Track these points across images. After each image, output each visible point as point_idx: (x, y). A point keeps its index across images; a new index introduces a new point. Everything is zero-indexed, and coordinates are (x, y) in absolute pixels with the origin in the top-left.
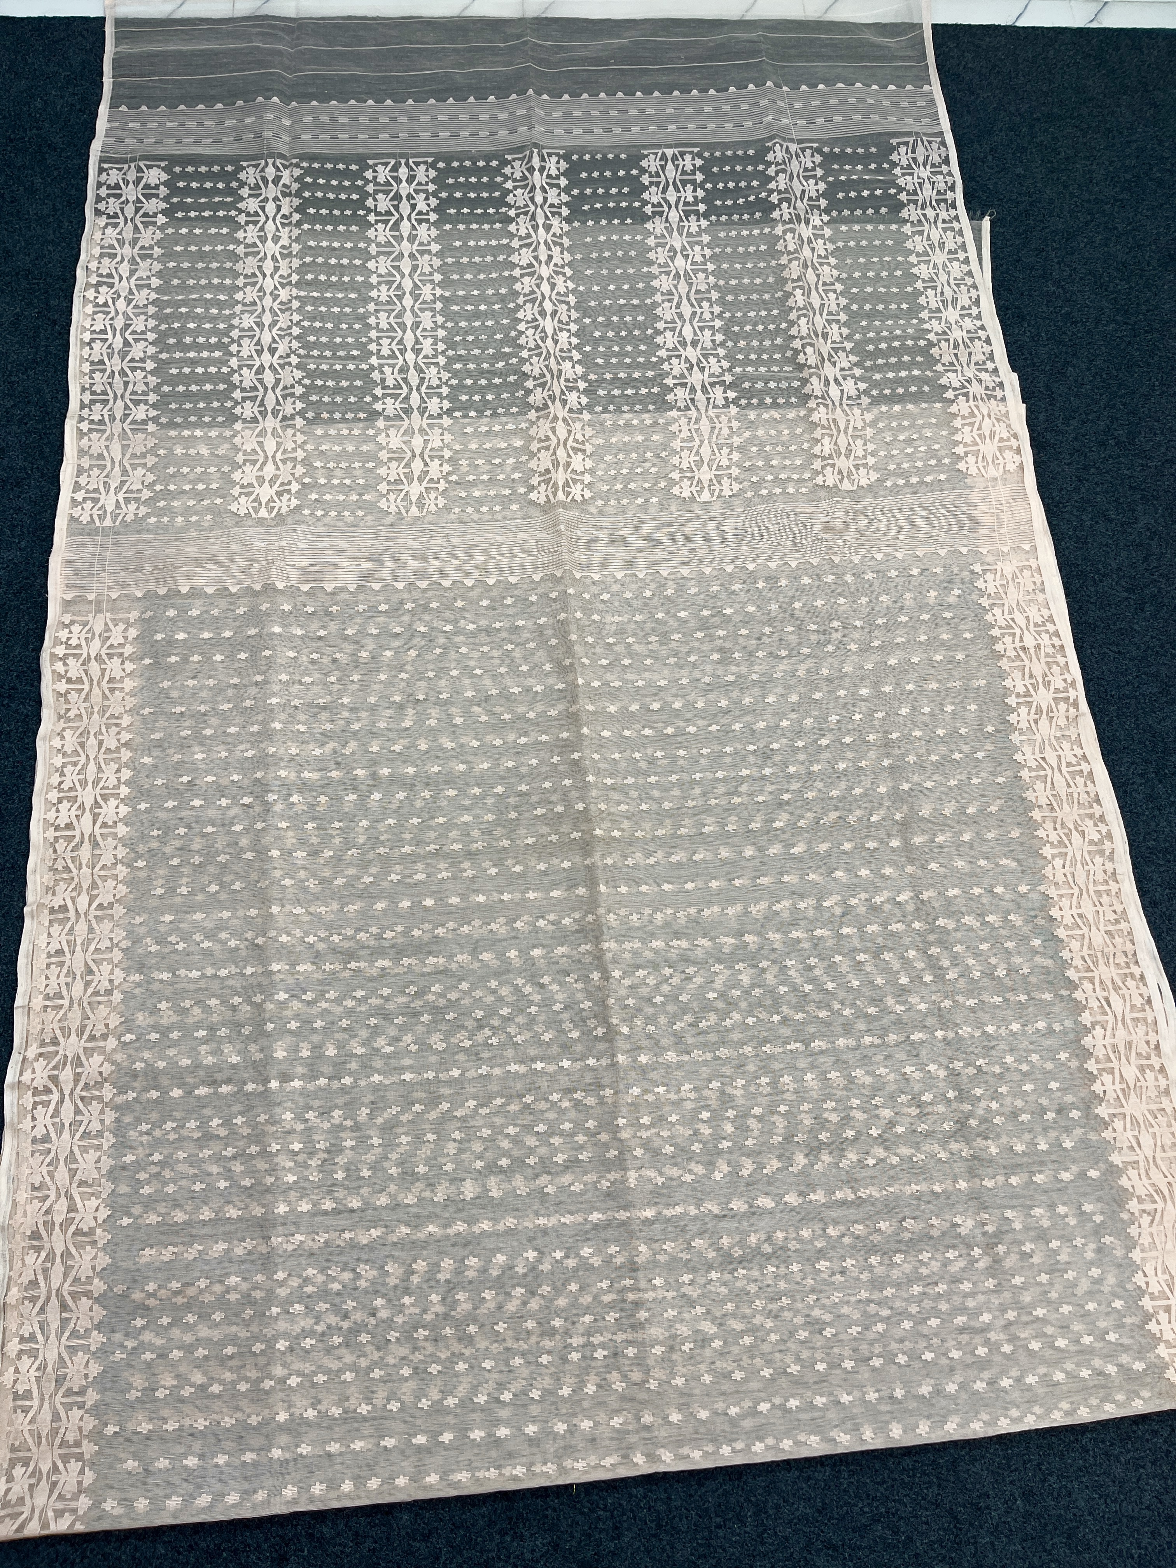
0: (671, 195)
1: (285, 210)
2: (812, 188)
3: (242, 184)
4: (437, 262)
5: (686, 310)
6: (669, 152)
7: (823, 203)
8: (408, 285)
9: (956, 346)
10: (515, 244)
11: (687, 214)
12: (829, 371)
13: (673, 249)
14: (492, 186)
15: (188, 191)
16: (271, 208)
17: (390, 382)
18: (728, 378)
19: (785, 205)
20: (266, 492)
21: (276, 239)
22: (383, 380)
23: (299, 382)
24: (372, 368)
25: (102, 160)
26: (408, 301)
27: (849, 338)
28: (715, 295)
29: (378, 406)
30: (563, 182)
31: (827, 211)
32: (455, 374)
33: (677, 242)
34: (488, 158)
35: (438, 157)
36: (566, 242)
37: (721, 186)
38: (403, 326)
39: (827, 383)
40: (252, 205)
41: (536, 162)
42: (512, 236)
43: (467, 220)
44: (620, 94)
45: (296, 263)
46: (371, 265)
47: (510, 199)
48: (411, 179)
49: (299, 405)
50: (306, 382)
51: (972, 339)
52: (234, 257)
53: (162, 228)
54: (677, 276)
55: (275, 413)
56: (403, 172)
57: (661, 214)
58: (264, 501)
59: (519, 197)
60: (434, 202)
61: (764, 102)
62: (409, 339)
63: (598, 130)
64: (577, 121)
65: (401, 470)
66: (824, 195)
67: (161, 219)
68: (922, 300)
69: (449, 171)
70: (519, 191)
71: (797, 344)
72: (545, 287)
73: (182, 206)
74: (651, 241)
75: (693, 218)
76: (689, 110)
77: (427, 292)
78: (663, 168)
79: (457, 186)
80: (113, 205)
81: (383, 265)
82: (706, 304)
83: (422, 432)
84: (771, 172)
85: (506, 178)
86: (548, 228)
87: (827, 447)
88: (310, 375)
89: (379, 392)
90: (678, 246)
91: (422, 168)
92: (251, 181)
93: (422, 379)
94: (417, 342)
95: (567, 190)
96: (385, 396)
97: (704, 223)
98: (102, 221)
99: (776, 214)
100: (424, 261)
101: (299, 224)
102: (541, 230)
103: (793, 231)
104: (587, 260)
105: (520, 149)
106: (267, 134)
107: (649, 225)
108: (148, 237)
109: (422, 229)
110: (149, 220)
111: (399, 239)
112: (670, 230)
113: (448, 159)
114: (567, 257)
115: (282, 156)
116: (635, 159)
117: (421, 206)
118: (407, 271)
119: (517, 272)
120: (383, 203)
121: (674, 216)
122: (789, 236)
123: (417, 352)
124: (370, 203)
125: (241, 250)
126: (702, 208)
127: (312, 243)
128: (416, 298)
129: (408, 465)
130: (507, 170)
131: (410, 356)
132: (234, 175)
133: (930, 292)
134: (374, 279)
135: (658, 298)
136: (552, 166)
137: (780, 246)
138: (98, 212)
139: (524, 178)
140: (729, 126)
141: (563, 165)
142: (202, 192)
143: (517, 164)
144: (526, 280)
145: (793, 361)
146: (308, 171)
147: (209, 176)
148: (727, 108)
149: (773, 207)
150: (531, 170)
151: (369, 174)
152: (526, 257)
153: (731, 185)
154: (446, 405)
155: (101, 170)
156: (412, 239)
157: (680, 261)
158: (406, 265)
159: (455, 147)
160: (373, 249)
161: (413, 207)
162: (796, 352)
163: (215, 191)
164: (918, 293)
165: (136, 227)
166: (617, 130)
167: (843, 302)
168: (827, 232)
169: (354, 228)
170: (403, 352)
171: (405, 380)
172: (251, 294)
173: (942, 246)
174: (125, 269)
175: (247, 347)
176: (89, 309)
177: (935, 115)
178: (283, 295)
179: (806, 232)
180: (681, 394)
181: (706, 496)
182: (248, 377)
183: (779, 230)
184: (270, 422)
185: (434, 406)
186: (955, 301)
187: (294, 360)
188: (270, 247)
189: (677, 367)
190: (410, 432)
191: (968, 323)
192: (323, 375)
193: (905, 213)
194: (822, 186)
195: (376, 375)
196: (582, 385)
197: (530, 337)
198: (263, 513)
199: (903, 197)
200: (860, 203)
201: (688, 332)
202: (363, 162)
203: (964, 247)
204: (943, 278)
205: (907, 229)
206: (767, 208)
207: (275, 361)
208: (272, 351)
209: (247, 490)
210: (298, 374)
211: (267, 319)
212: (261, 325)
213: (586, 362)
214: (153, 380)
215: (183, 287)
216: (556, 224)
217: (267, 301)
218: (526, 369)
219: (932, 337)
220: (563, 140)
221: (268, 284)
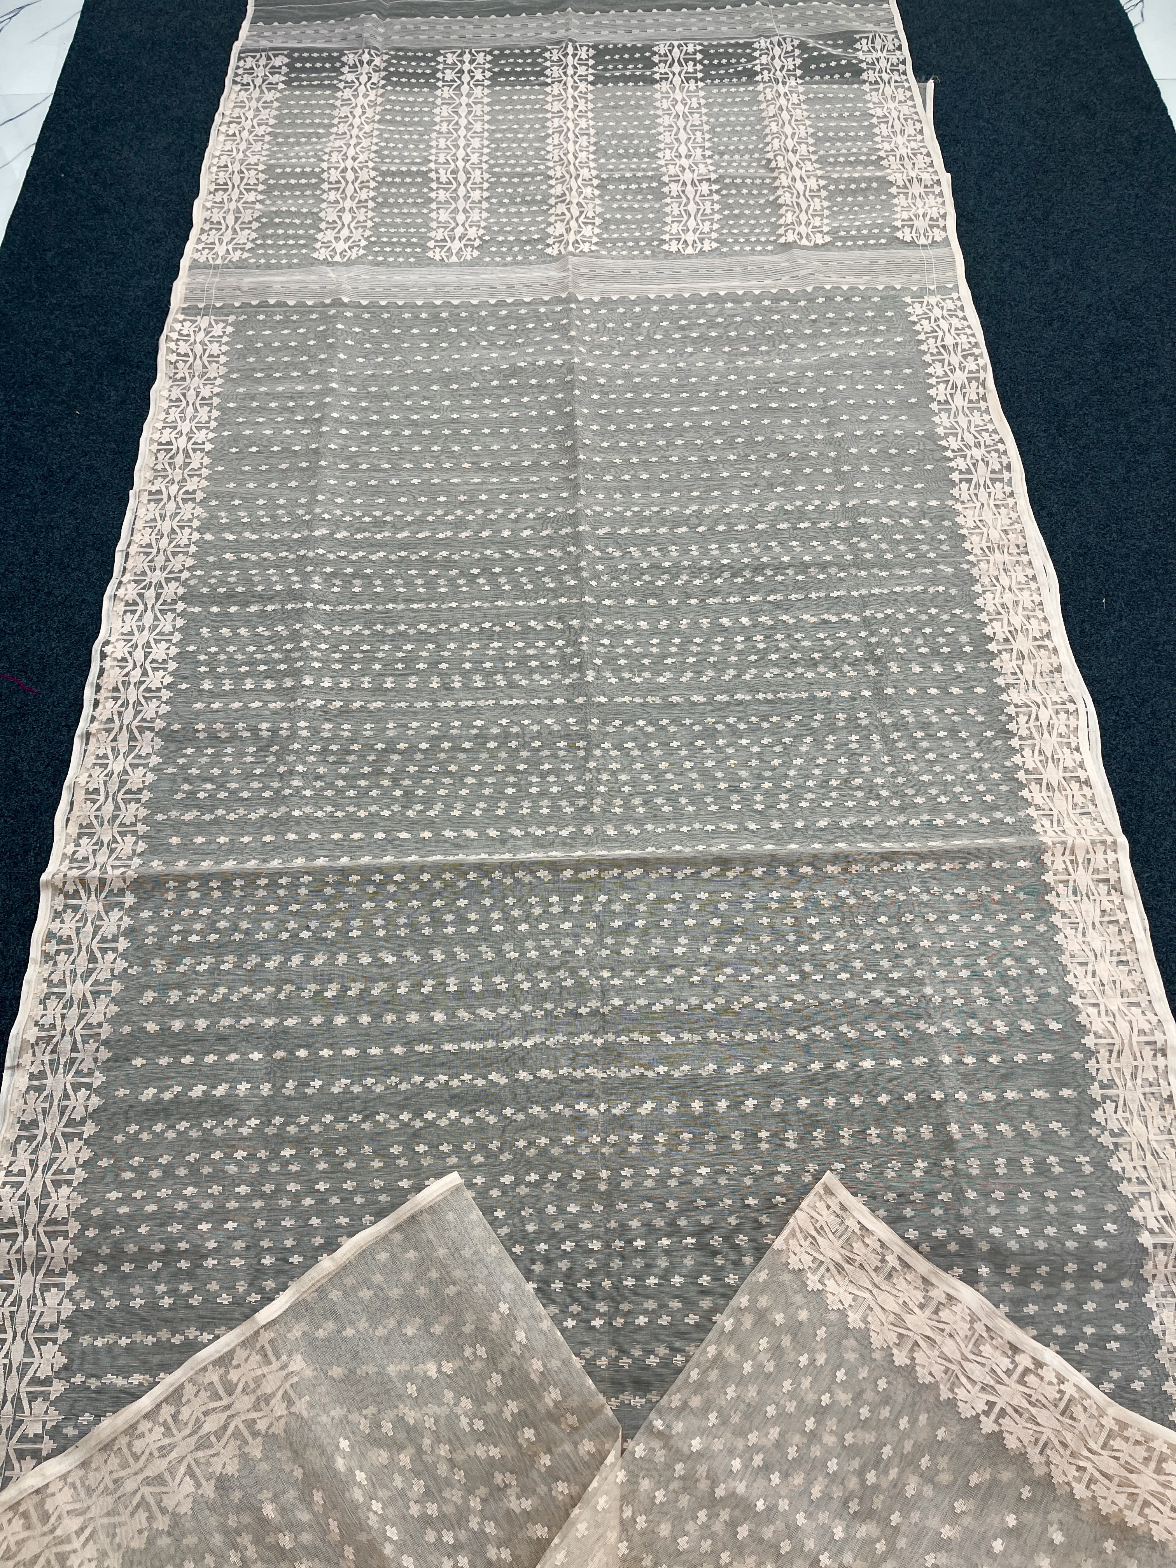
0: (676, 68)
1: (374, 80)
2: (790, 64)
3: (344, 64)
4: (487, 109)
5: (683, 136)
6: (675, 43)
7: (799, 72)
8: (463, 122)
10: (549, 99)
11: (688, 79)
12: (796, 172)
13: (675, 100)
14: (534, 64)
15: (303, 70)
16: (364, 78)
17: (444, 179)
18: (714, 176)
19: (766, 72)
20: (340, 246)
21: (366, 96)
22: (438, 178)
23: (373, 179)
24: (430, 170)
25: (241, 52)
26: (463, 132)
27: (814, 153)
28: (706, 127)
29: (433, 195)
30: (591, 62)
31: (801, 77)
32: (494, 174)
33: (678, 96)
34: (532, 48)
35: (495, 48)
36: (590, 96)
37: (716, 62)
38: (457, 147)
39: (794, 179)
40: (350, 77)
41: (570, 50)
42: (547, 94)
43: (513, 84)
45: (379, 109)
46: (436, 111)
47: (548, 72)
48: (472, 62)
49: (372, 194)
50: (379, 179)
52: (334, 107)
53: (281, 91)
54: (677, 116)
55: (352, 198)
56: (467, 57)
57: (667, 79)
58: (339, 251)
59: (556, 71)
60: (488, 74)
61: (753, 15)
62: (461, 154)
63: (620, 32)
64: (605, 27)
65: (446, 234)
66: (799, 67)
67: (281, 86)
68: (877, 130)
69: (502, 55)
70: (555, 68)
71: (770, 156)
72: (570, 124)
73: (297, 79)
74: (658, 95)
75: (692, 81)
76: (693, 20)
77: (478, 127)
78: (670, 52)
79: (508, 64)
80: (247, 79)
81: (446, 111)
82: (699, 133)
83: (465, 211)
84: (757, 54)
85: (546, 60)
86: (575, 88)
87: (790, 218)
88: (383, 174)
89: (434, 185)
90: (679, 98)
91: (482, 55)
92: (351, 63)
93: (468, 179)
94: (467, 155)
95: (594, 67)
96: (438, 188)
97: (701, 84)
98: (238, 87)
99: (759, 78)
100: (477, 109)
101: (384, 87)
102: (570, 91)
103: (772, 87)
104: (606, 107)
105: (558, 43)
106: (366, 35)
107: (657, 86)
108: (269, 96)
109: (478, 91)
110: (272, 87)
111: (460, 95)
112: (673, 89)
113: (502, 50)
114: (590, 106)
115: (375, 48)
116: (649, 48)
117: (478, 76)
118: (463, 115)
119: (549, 115)
120: (449, 75)
121: (677, 81)
122: (768, 90)
123: (466, 161)
124: (439, 75)
125: (338, 103)
126: (700, 75)
127: (393, 98)
128: (468, 129)
129: (452, 230)
130: (547, 55)
131: (460, 164)
132: (338, 59)
133: (883, 125)
134: (437, 119)
135: (661, 129)
136: (583, 53)
137: (761, 97)
139: (560, 60)
140: (724, 29)
141: (592, 52)
142: (314, 69)
143: (555, 51)
144: (556, 120)
145: (767, 167)
146: (393, 57)
147: (321, 59)
148: (724, 18)
149: (757, 74)
150: (566, 55)
151: (440, 59)
152: (557, 106)
153: (724, 61)
154: (486, 194)
155: (240, 58)
156: (469, 95)
157: (680, 108)
158: (463, 111)
159: (507, 42)
160: (439, 101)
161: (472, 77)
162: (769, 161)
163: (324, 69)
164: (874, 125)
165: (262, 91)
166: (636, 32)
167: (812, 131)
168: (801, 89)
169: (426, 90)
170: (455, 161)
171: (455, 179)
172: (343, 128)
173: (893, 98)
174: (250, 114)
175: (335, 157)
176: (222, 138)
177: (891, 21)
178: (367, 128)
179: (781, 89)
180: (675, 188)
181: (690, 250)
182: (334, 175)
183: (760, 87)
184: (348, 204)
185: (476, 195)
186: (902, 132)
187: (371, 164)
188: (361, 100)
189: (672, 170)
190: (456, 211)
191: (913, 145)
192: (393, 174)
193: (864, 76)
194: (798, 62)
195: (433, 175)
196: (596, 182)
197: (556, 154)
198: (337, 258)
199: (864, 66)
200: (829, 70)
201: (683, 150)
202: (436, 52)
203: (912, 98)
204: (895, 114)
205: (866, 87)
206: (751, 74)
207: (356, 165)
208: (354, 159)
209: (326, 245)
210: (373, 174)
211: (353, 141)
212: (348, 146)
213: (600, 168)
214: (262, 177)
215: (292, 125)
216: (582, 86)
217: (355, 132)
218: (551, 173)
219: (882, 154)
220: (592, 38)
221: (357, 122)
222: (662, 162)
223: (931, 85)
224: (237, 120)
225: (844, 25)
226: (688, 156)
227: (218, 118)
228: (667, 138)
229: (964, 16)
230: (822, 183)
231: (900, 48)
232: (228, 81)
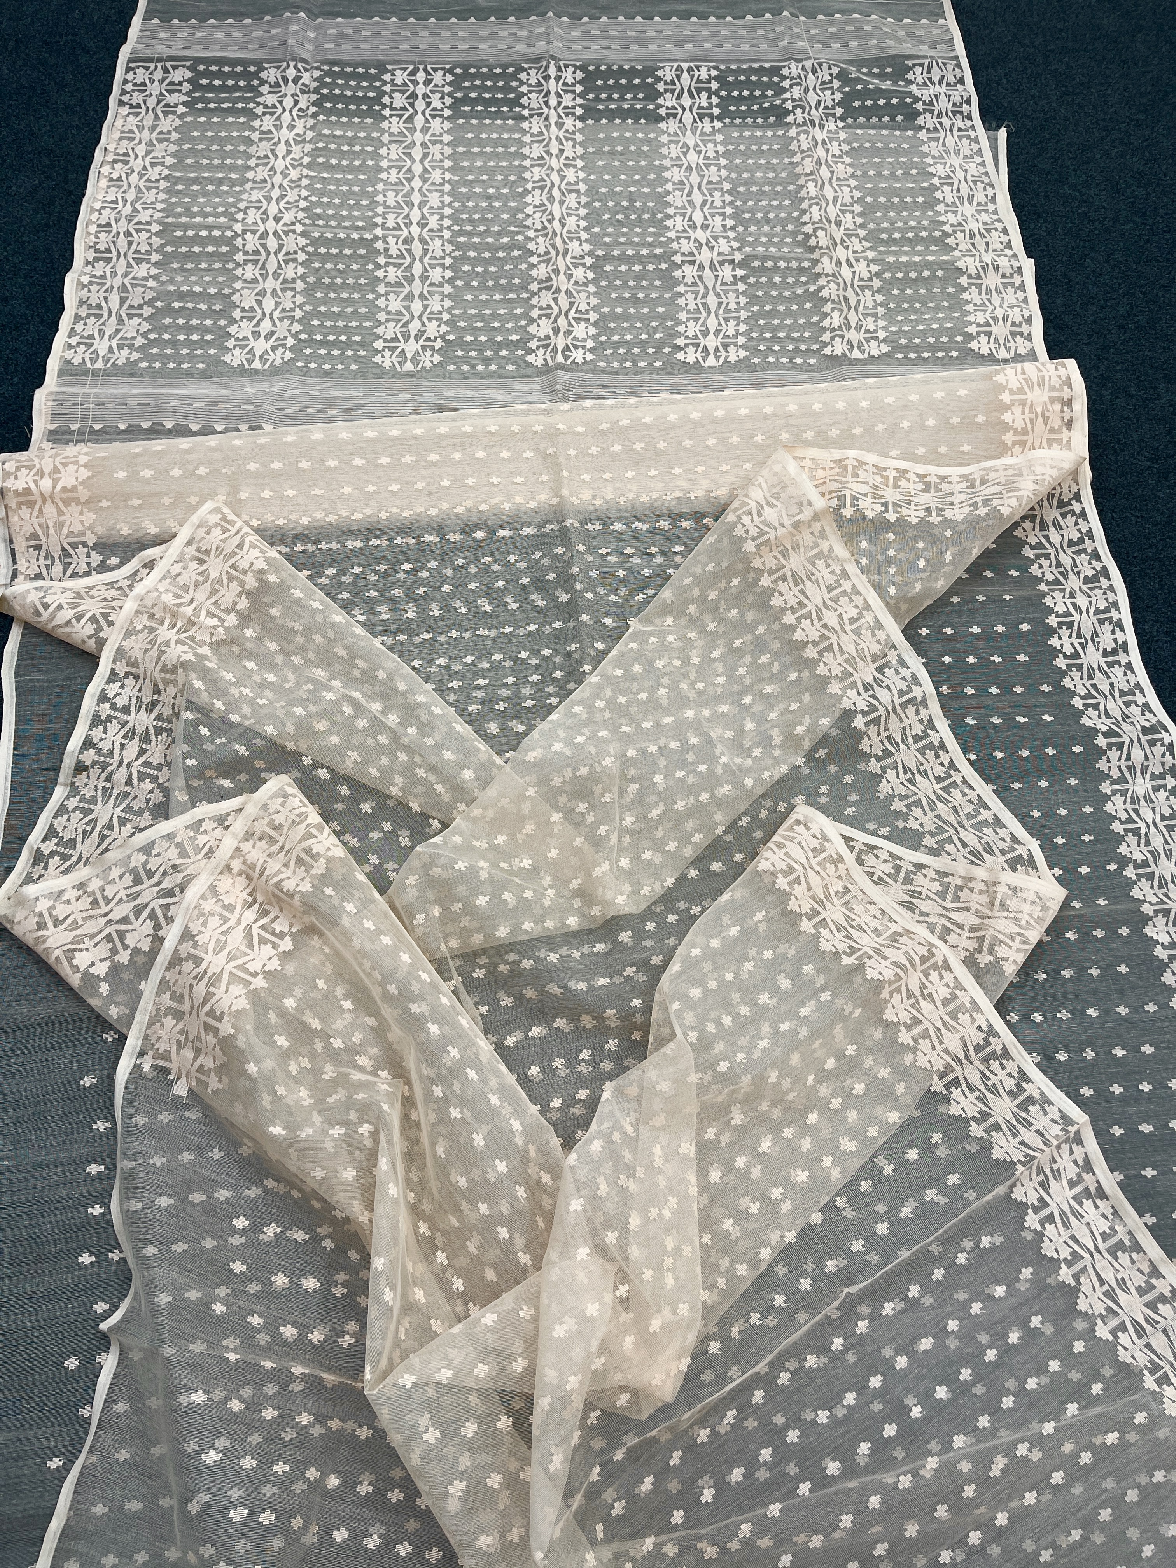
0: (686, 101)
1: (302, 105)
2: (828, 99)
3: (263, 82)
4: (448, 151)
5: (697, 198)
6: (685, 66)
7: (839, 111)
8: (418, 169)
9: (972, 235)
10: (527, 139)
11: (701, 117)
12: (841, 253)
13: (685, 145)
14: (507, 89)
15: (210, 88)
16: (288, 102)
17: (394, 252)
18: (738, 256)
19: (799, 111)
20: (261, 346)
21: (291, 127)
22: (387, 250)
23: (302, 249)
24: (376, 238)
25: (130, 61)
26: (417, 183)
27: (862, 226)
28: (727, 186)
29: (380, 273)
30: (579, 89)
31: (843, 119)
32: (458, 246)
33: (690, 139)
34: (505, 67)
35: (456, 65)
36: (579, 137)
37: (735, 93)
38: (411, 205)
39: (839, 263)
40: (271, 99)
41: (552, 71)
42: (524, 132)
43: (480, 116)
44: (639, 18)
45: (308, 147)
46: (383, 151)
47: (524, 101)
48: (427, 83)
49: (301, 270)
50: (310, 249)
51: (988, 231)
52: (249, 142)
53: (182, 116)
54: (689, 168)
55: (276, 276)
56: (421, 76)
57: (675, 116)
58: (258, 353)
59: (534, 100)
60: (448, 101)
61: (779, 29)
62: (415, 215)
63: (615, 47)
64: (595, 39)
65: (398, 330)
66: (840, 104)
67: (181, 109)
68: (938, 195)
69: (466, 76)
70: (533, 95)
71: (808, 229)
72: (555, 177)
73: (202, 100)
75: (707, 120)
76: (706, 33)
77: (436, 176)
78: (679, 77)
79: (473, 88)
80: (137, 98)
81: (395, 152)
82: (717, 194)
83: (422, 296)
84: (786, 84)
85: (522, 83)
86: (560, 125)
87: (836, 319)
88: (315, 242)
89: (381, 260)
90: (691, 143)
91: (440, 73)
92: (272, 80)
93: (426, 251)
94: (423, 217)
95: (582, 95)
96: (387, 264)
97: (718, 124)
98: (125, 110)
99: (790, 119)
100: (435, 150)
101: (314, 115)
102: (553, 128)
103: (807, 132)
104: (599, 152)
105: (538, 60)
106: (290, 42)
107: (663, 125)
108: (167, 124)
109: (436, 124)
110: (169, 110)
111: (413, 130)
112: (683, 129)
113: (466, 66)
114: (580, 150)
115: (303, 60)
116: (651, 70)
117: (436, 103)
118: (418, 158)
119: (527, 163)
120: (399, 100)
121: (688, 118)
122: (803, 137)
123: (422, 226)
124: (386, 100)
125: (255, 136)
126: (716, 111)
127: (326, 132)
128: (425, 180)
129: (405, 325)
130: (523, 76)
131: (415, 230)
132: (256, 75)
133: (946, 188)
134: (384, 164)
135: (669, 187)
136: (569, 76)
137: (794, 146)
138: (121, 103)
139: (539, 84)
140: (745, 47)
141: (580, 75)
142: (224, 88)
143: (533, 72)
144: (536, 170)
145: (805, 244)
146: (327, 74)
147: (233, 75)
148: (744, 32)
149: (787, 113)
150: (547, 78)
151: (387, 77)
152: (537, 150)
153: (746, 93)
154: (449, 274)
155: (128, 70)
156: (425, 130)
157: (692, 157)
158: (417, 152)
159: (473, 56)
160: (386, 138)
161: (428, 104)
162: (807, 236)
163: (236, 88)
164: (934, 188)
165: (157, 117)
166: (634, 48)
167: (857, 194)
168: (843, 135)
169: (369, 120)
170: (408, 225)
171: (409, 251)
172: (262, 173)
173: (957, 152)
174: (141, 150)
175: (253, 216)
176: (104, 183)
177: (950, 42)
178: (294, 174)
179: (820, 135)
180: (689, 271)
181: (711, 361)
182: (251, 242)
183: (793, 132)
184: (270, 284)
185: (436, 275)
186: (971, 198)
187: (299, 228)
188: (285, 134)
189: (686, 246)
190: (410, 296)
191: (984, 217)
192: (327, 243)
193: (920, 121)
194: (838, 96)
195: (379, 245)
196: (589, 261)
197: (537, 219)
198: (257, 364)
199: (919, 106)
200: (876, 111)
201: (698, 217)
202: (382, 68)
203: (980, 152)
204: (960, 174)
205: (923, 135)
206: (781, 113)
207: (280, 228)
208: (277, 219)
209: (242, 343)
210: (302, 241)
211: (275, 194)
212: (269, 199)
213: (594, 240)
214: (157, 241)
215: (196, 166)
216: (569, 122)
217: (278, 179)
218: (531, 246)
219: (947, 228)
220: (580, 53)
221: (280, 165)
222: (672, 234)
223: (1003, 134)
224: (123, 159)
225: (893, 47)
226: (705, 227)
227: (98, 153)
228: (677, 199)
229: (1039, 41)
230: (875, 268)
231: (962, 81)
232: (112, 101)
